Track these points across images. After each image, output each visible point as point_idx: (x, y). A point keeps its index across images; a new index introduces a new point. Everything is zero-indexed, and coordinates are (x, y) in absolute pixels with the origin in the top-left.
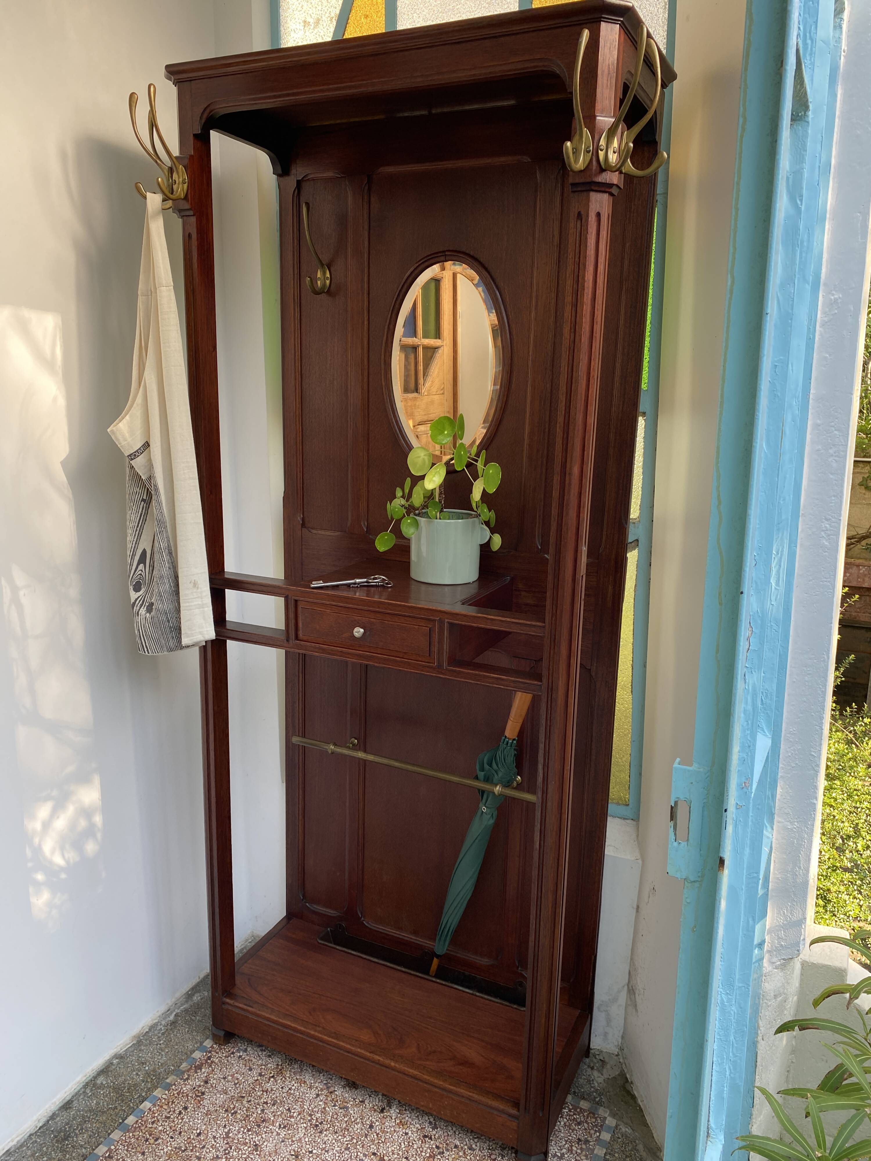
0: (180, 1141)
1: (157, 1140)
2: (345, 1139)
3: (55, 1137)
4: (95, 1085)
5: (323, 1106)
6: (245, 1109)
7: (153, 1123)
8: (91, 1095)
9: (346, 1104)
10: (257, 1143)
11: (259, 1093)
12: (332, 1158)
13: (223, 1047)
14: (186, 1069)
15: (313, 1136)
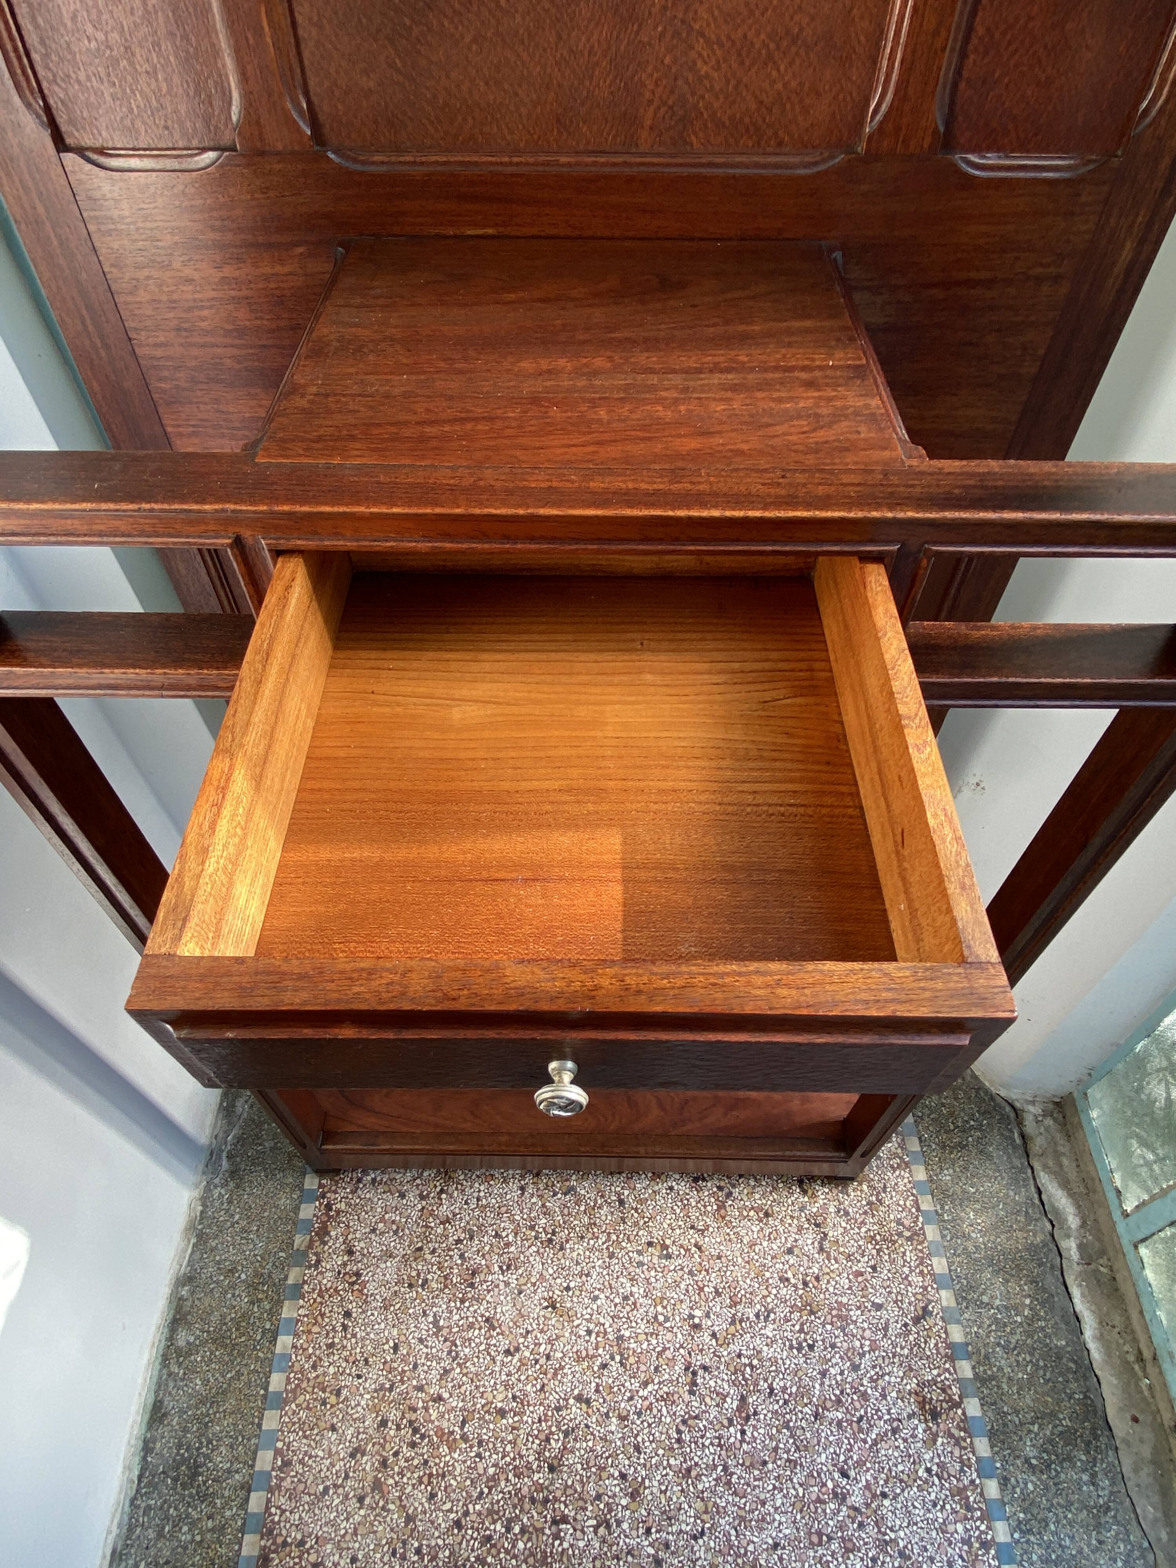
0: (375, 1376)
1: (338, 1393)
2: (600, 1242)
3: (175, 1480)
4: (179, 1352)
6: (435, 1267)
7: (314, 1367)
8: (185, 1374)
9: (567, 1183)
10: (487, 1314)
11: (439, 1231)
12: (601, 1282)
13: (337, 1178)
14: (306, 1243)
15: (555, 1259)
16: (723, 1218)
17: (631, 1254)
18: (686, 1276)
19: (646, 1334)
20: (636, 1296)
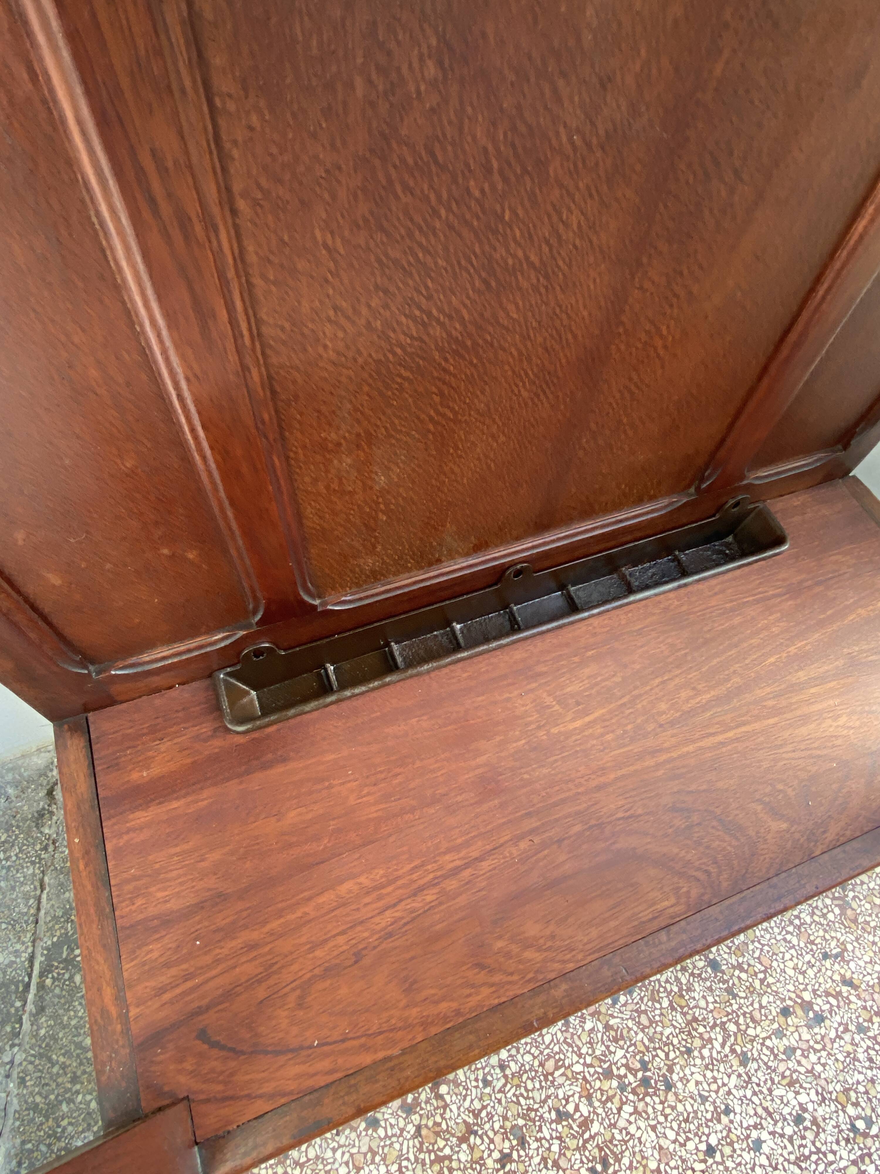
2: (717, 1045)
5: (600, 1026)
12: (752, 1112)
15: (668, 1111)
16: (855, 921)
17: (768, 1043)
18: (857, 1038)
19: (854, 1163)
20: (810, 1107)
